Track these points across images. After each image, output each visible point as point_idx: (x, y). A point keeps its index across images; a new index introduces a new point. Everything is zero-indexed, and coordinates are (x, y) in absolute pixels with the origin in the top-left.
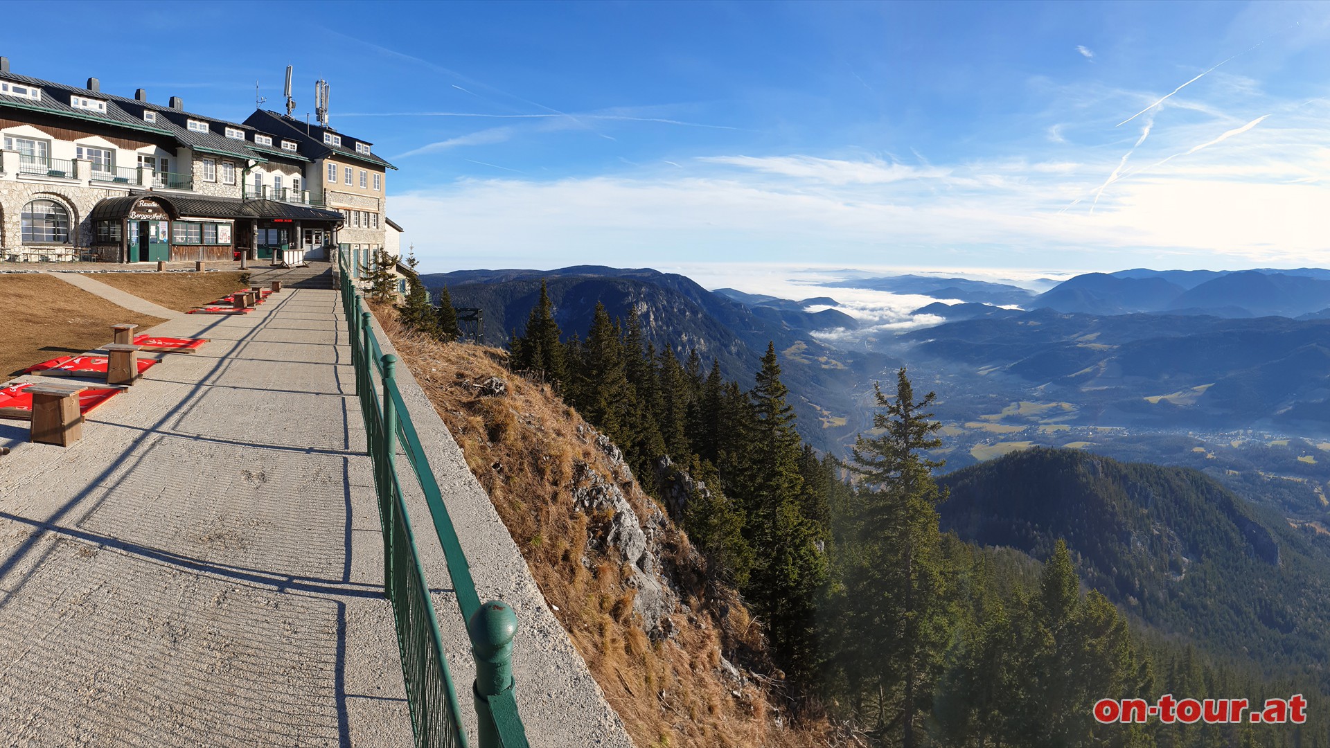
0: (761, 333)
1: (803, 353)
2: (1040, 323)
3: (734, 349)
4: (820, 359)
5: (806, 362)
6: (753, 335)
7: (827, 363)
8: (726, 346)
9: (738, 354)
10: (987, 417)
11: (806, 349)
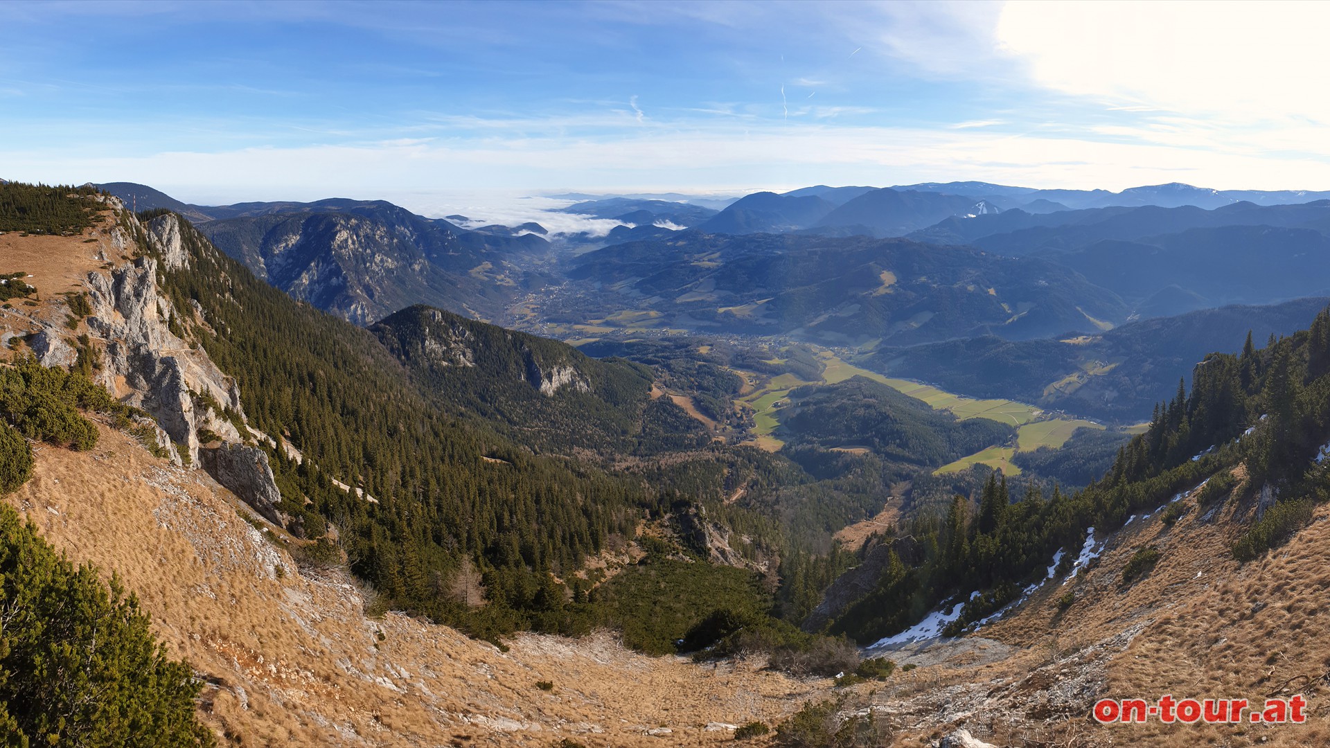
0: (457, 254)
1: (486, 272)
2: (684, 243)
3: (417, 267)
4: (498, 277)
5: (486, 279)
6: (451, 256)
7: (502, 280)
8: (411, 265)
9: (421, 270)
10: (592, 321)
11: (490, 269)
